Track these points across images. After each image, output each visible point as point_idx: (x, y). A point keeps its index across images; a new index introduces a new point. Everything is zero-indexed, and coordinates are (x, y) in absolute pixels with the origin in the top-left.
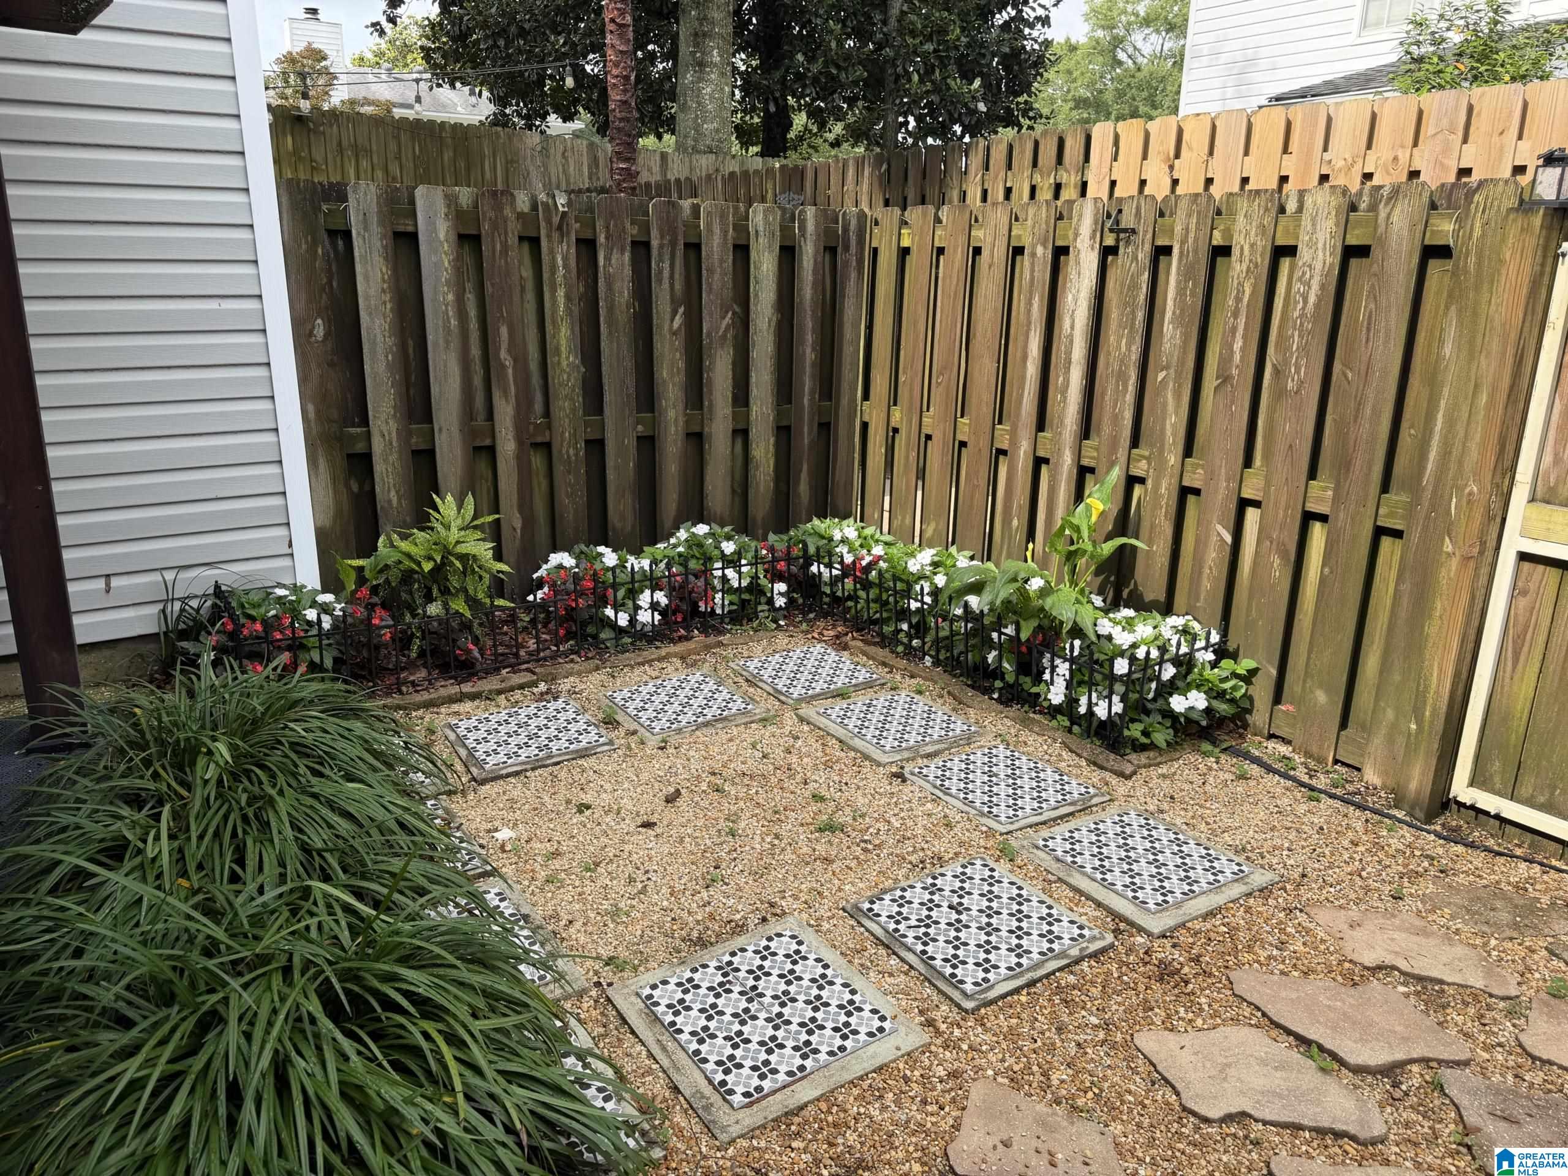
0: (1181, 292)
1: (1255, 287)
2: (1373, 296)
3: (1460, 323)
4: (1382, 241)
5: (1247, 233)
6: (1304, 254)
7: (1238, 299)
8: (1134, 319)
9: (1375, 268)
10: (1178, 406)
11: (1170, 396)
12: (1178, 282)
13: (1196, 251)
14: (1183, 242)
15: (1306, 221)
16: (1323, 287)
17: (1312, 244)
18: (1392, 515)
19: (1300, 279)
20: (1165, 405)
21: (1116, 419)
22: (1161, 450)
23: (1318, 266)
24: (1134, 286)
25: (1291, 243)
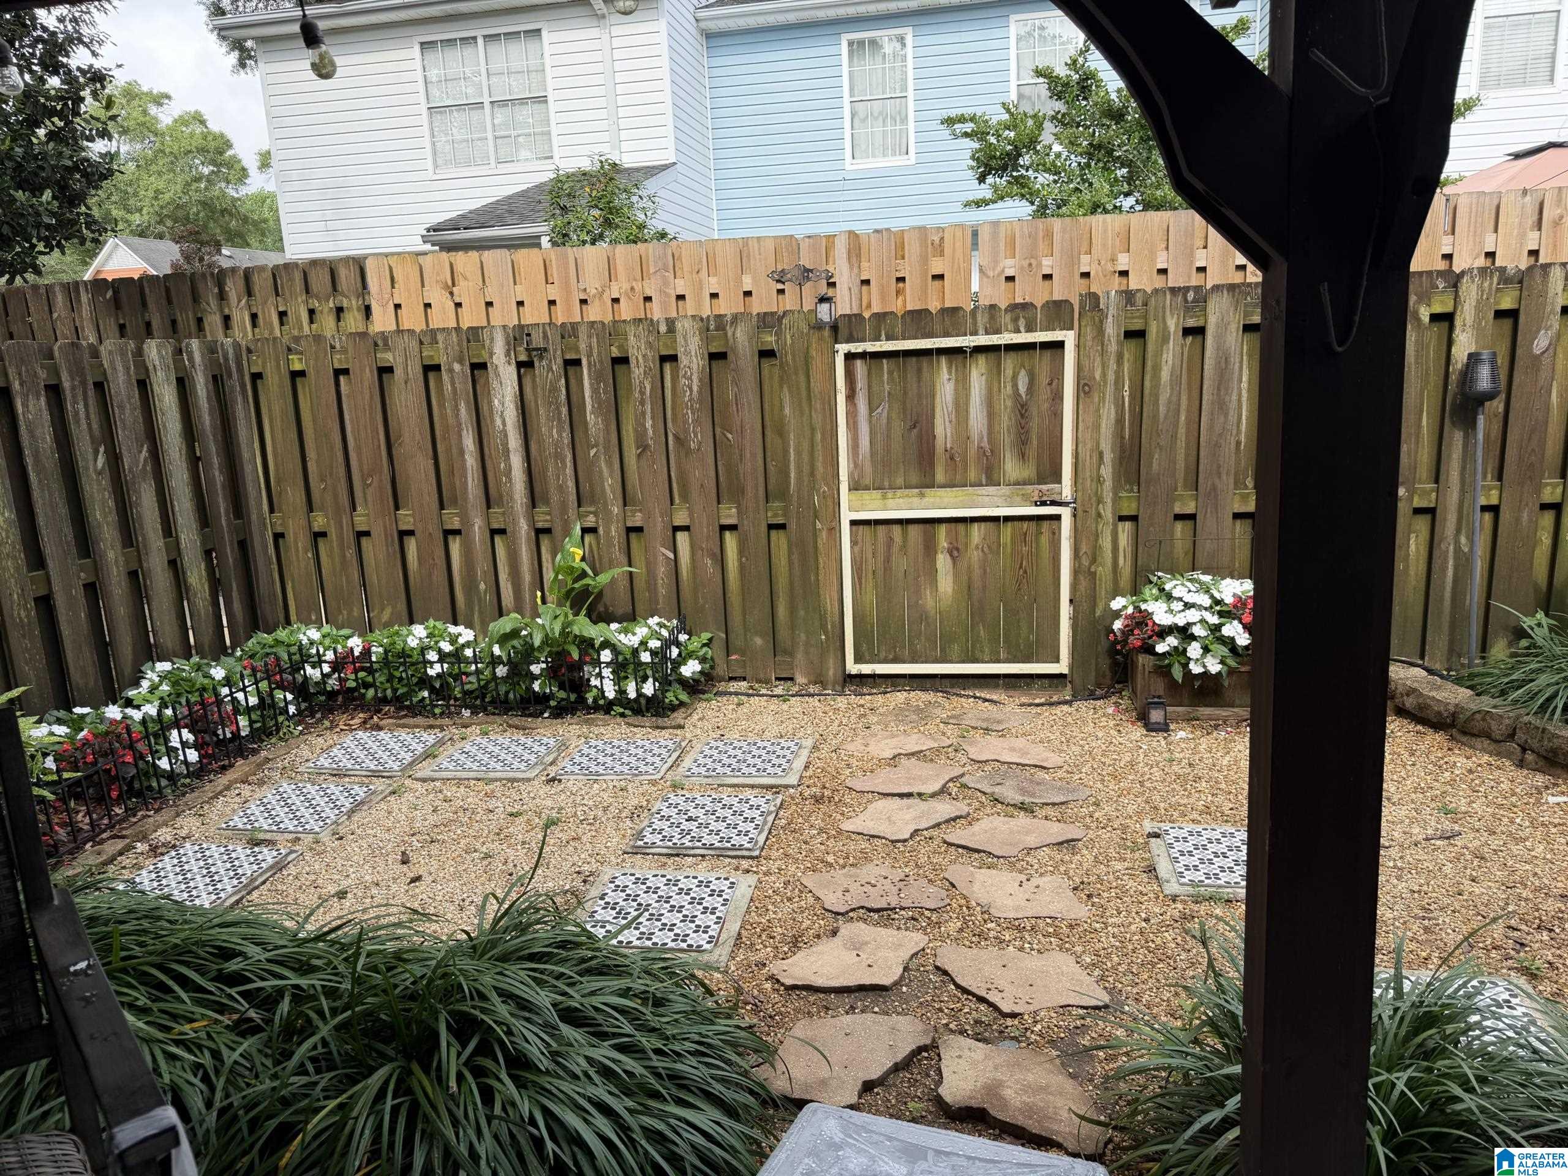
0: (595, 391)
1: (652, 383)
2: (736, 383)
3: (792, 396)
4: (734, 350)
5: (639, 348)
6: (683, 360)
7: (642, 393)
8: (560, 413)
9: (732, 366)
10: (611, 472)
11: (603, 465)
12: (591, 384)
13: (601, 362)
14: (589, 356)
15: (680, 340)
16: (700, 380)
17: (687, 353)
18: (775, 515)
19: (684, 376)
20: (601, 472)
21: (561, 488)
22: (605, 504)
23: (695, 367)
24: (554, 389)
25: (671, 352)
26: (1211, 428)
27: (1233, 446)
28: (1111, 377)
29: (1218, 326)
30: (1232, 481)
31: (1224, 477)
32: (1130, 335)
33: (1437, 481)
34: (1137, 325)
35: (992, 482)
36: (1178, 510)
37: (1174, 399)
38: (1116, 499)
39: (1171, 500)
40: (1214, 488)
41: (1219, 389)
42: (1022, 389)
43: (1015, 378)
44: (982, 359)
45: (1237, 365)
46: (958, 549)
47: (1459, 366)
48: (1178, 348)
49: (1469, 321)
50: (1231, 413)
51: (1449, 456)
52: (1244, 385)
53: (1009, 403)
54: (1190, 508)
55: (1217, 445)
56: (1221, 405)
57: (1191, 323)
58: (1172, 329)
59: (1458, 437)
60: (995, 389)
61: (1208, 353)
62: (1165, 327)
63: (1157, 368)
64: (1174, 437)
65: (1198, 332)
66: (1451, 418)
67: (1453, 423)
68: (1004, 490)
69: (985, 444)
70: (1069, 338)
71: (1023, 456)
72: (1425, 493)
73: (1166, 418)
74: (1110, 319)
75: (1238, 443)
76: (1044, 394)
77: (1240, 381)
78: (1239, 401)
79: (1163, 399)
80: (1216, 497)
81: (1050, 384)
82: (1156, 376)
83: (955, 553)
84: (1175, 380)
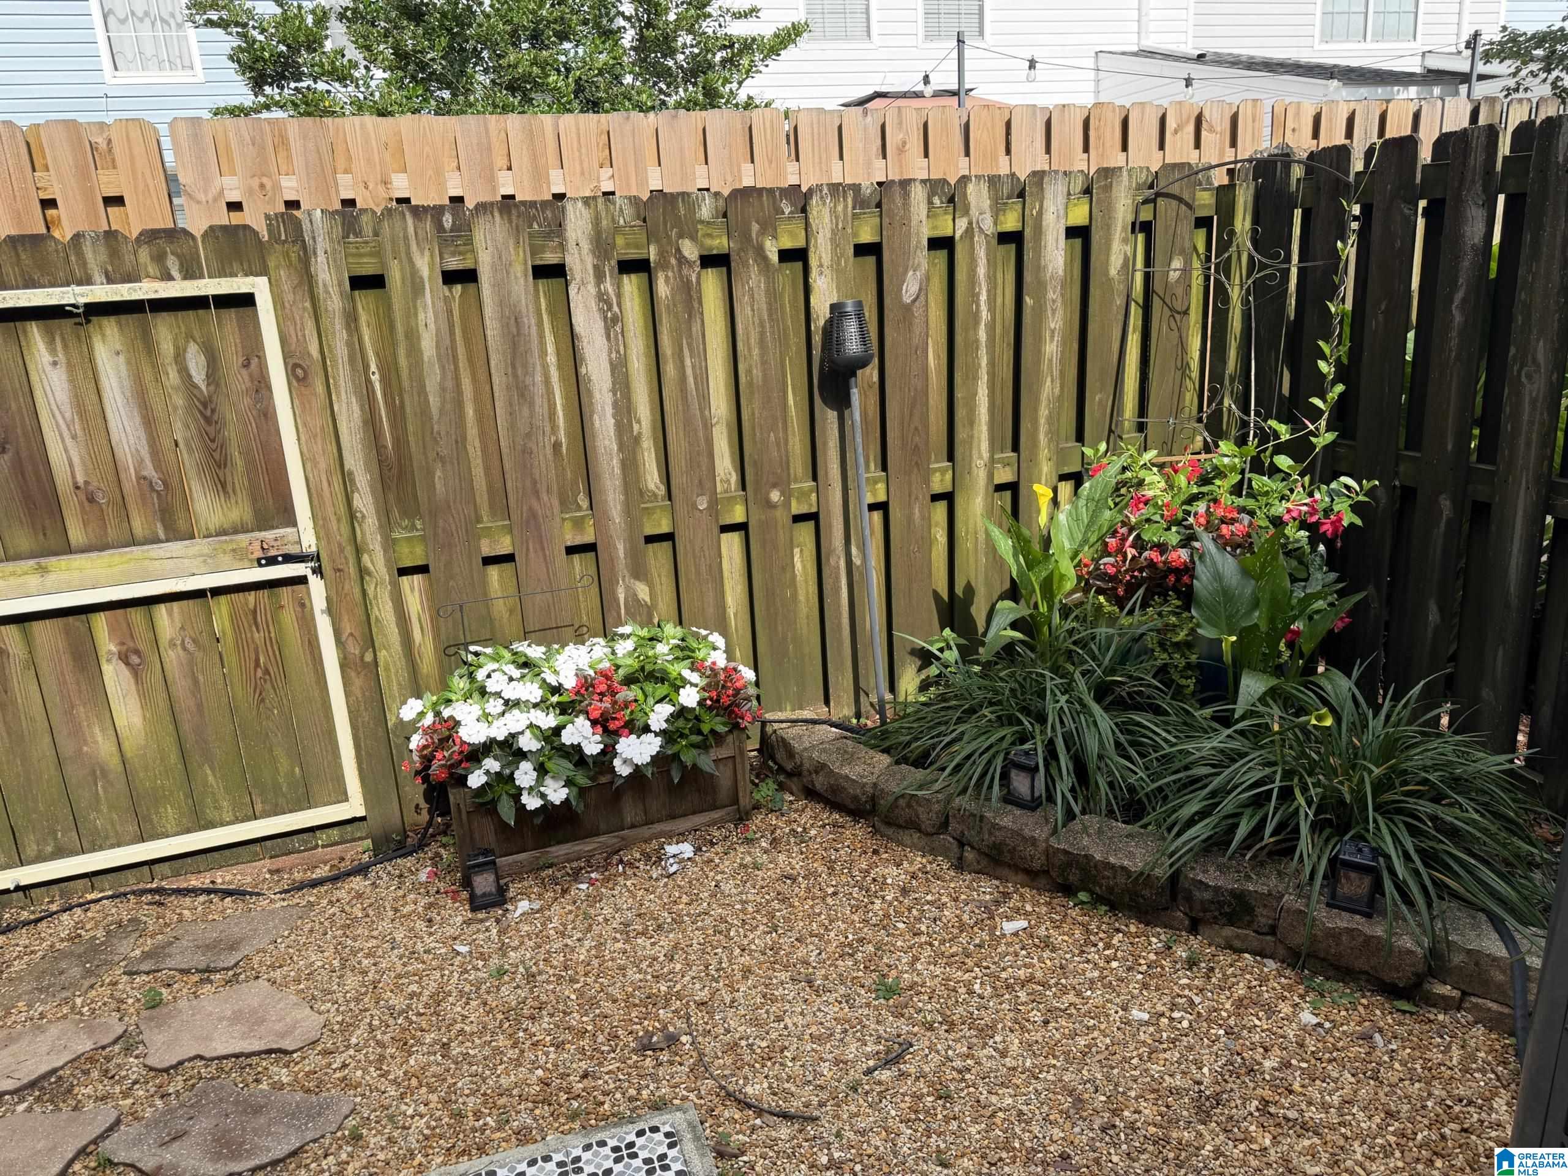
26: (512, 426)
27: (549, 451)
28: (341, 350)
29: (494, 269)
30: (556, 502)
31: (544, 497)
32: (359, 283)
33: (815, 478)
34: (368, 267)
35: (175, 534)
36: (487, 550)
37: (449, 384)
38: (389, 544)
39: (473, 536)
40: (533, 515)
41: (514, 367)
42: (198, 375)
43: (180, 358)
44: (110, 326)
45: (534, 330)
46: (137, 652)
47: (822, 322)
48: (441, 304)
49: (826, 260)
50: (538, 401)
51: (825, 444)
52: (552, 359)
53: (179, 400)
54: (504, 546)
55: (526, 452)
56: (521, 391)
57: (454, 263)
58: (425, 272)
59: (832, 415)
60: (148, 376)
61: (489, 310)
62: (414, 273)
63: (413, 337)
64: (461, 441)
65: (468, 276)
66: (821, 395)
67: (825, 401)
68: (200, 546)
69: (150, 471)
70: (259, 287)
71: (222, 487)
72: (803, 495)
73: (442, 411)
74: (321, 258)
75: (557, 446)
76: (238, 380)
77: (543, 353)
78: (547, 381)
79: (432, 384)
80: (538, 528)
81: (246, 365)
82: (414, 350)
83: (135, 659)
84: (447, 355)
